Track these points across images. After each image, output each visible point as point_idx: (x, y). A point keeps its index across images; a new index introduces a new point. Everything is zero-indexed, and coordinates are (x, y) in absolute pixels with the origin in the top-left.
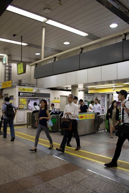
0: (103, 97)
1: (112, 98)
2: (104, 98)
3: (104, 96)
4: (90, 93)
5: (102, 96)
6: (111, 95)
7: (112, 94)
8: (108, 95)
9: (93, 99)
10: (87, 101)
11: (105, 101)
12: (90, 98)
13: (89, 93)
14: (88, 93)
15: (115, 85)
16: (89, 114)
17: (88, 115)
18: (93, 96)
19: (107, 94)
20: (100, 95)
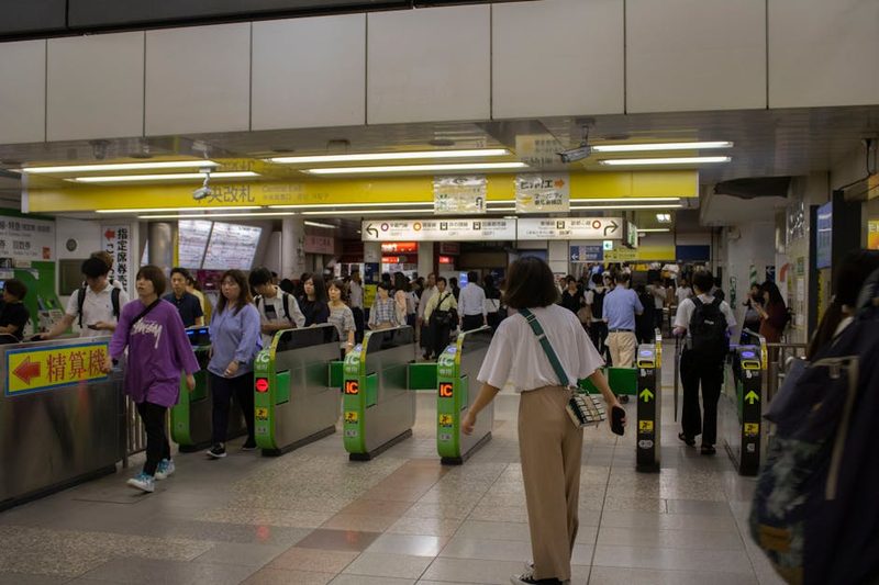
0: (115, 241)
1: (172, 247)
2: (122, 243)
3: (123, 234)
4: (35, 209)
5: (110, 235)
6: (166, 228)
7: (174, 224)
8: (149, 228)
9: (46, 250)
10: (13, 267)
11: (127, 263)
12: (28, 245)
13: (25, 209)
14: (17, 213)
15: (213, 169)
16: (76, 350)
17: (66, 352)
18: (47, 229)
19: (141, 223)
20: (95, 229)
